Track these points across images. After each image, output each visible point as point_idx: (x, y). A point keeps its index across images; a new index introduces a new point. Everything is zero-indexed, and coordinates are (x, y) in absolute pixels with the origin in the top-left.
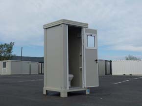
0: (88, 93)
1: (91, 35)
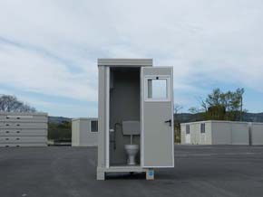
0: (150, 177)
1: (157, 78)
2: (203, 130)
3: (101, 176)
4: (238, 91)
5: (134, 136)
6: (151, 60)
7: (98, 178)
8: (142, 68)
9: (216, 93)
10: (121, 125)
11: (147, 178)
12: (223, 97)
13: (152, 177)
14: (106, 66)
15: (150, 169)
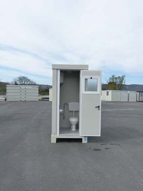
1: (91, 78)
2: (108, 94)
3: (54, 141)
4: (123, 76)
5: (75, 111)
6: (88, 66)
7: (52, 142)
8: (81, 71)
9: (113, 76)
10: (68, 105)
11: (83, 142)
12: (116, 78)
13: (86, 142)
14: (57, 69)
15: (85, 137)
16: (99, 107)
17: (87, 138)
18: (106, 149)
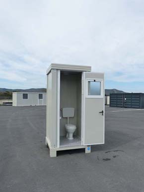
1: (95, 81)
3: (53, 154)
5: (70, 118)
6: (90, 67)
7: (51, 156)
8: (84, 72)
11: (86, 152)
13: (89, 151)
14: (57, 70)
15: (88, 146)
16: (103, 112)
17: (90, 147)
18: (114, 157)
